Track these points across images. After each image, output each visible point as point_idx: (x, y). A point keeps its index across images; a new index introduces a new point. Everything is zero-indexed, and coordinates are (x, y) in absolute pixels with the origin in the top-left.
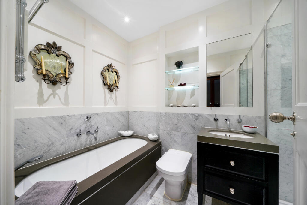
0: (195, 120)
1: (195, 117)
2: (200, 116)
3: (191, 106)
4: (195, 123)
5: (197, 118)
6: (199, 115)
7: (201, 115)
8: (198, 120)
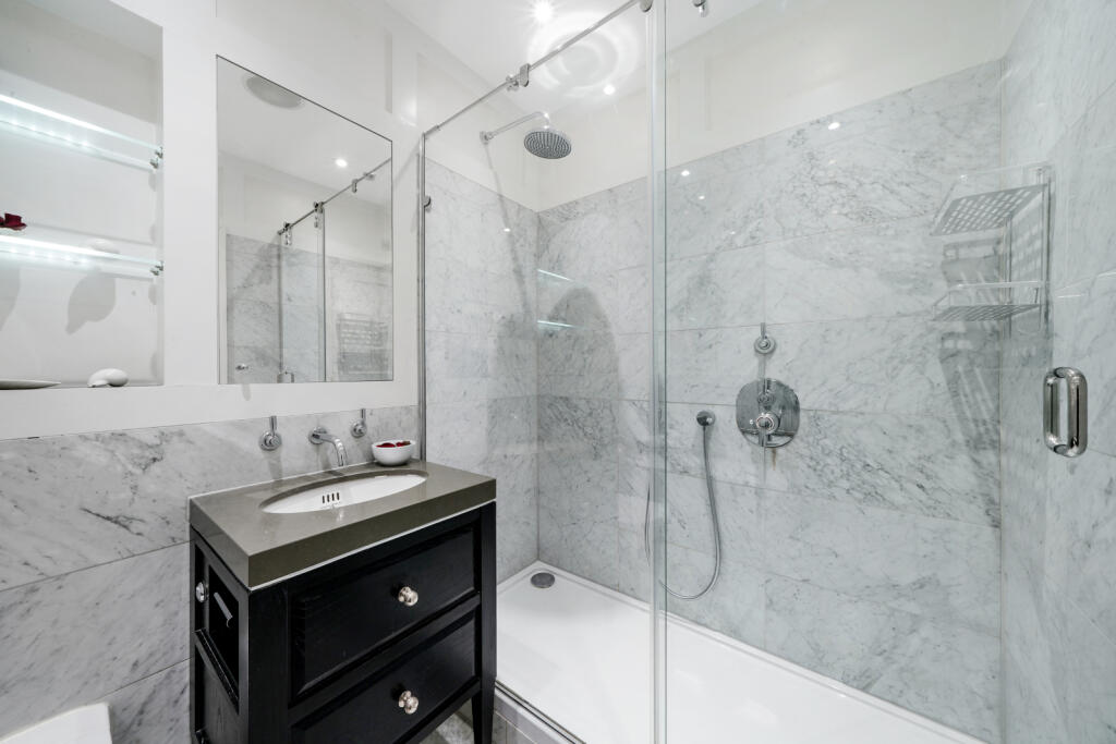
0: (138, 471)
1: (136, 451)
2: (175, 439)
3: (83, 383)
4: (134, 488)
5: (149, 454)
6: (164, 436)
7: (181, 434)
8: (156, 469)
